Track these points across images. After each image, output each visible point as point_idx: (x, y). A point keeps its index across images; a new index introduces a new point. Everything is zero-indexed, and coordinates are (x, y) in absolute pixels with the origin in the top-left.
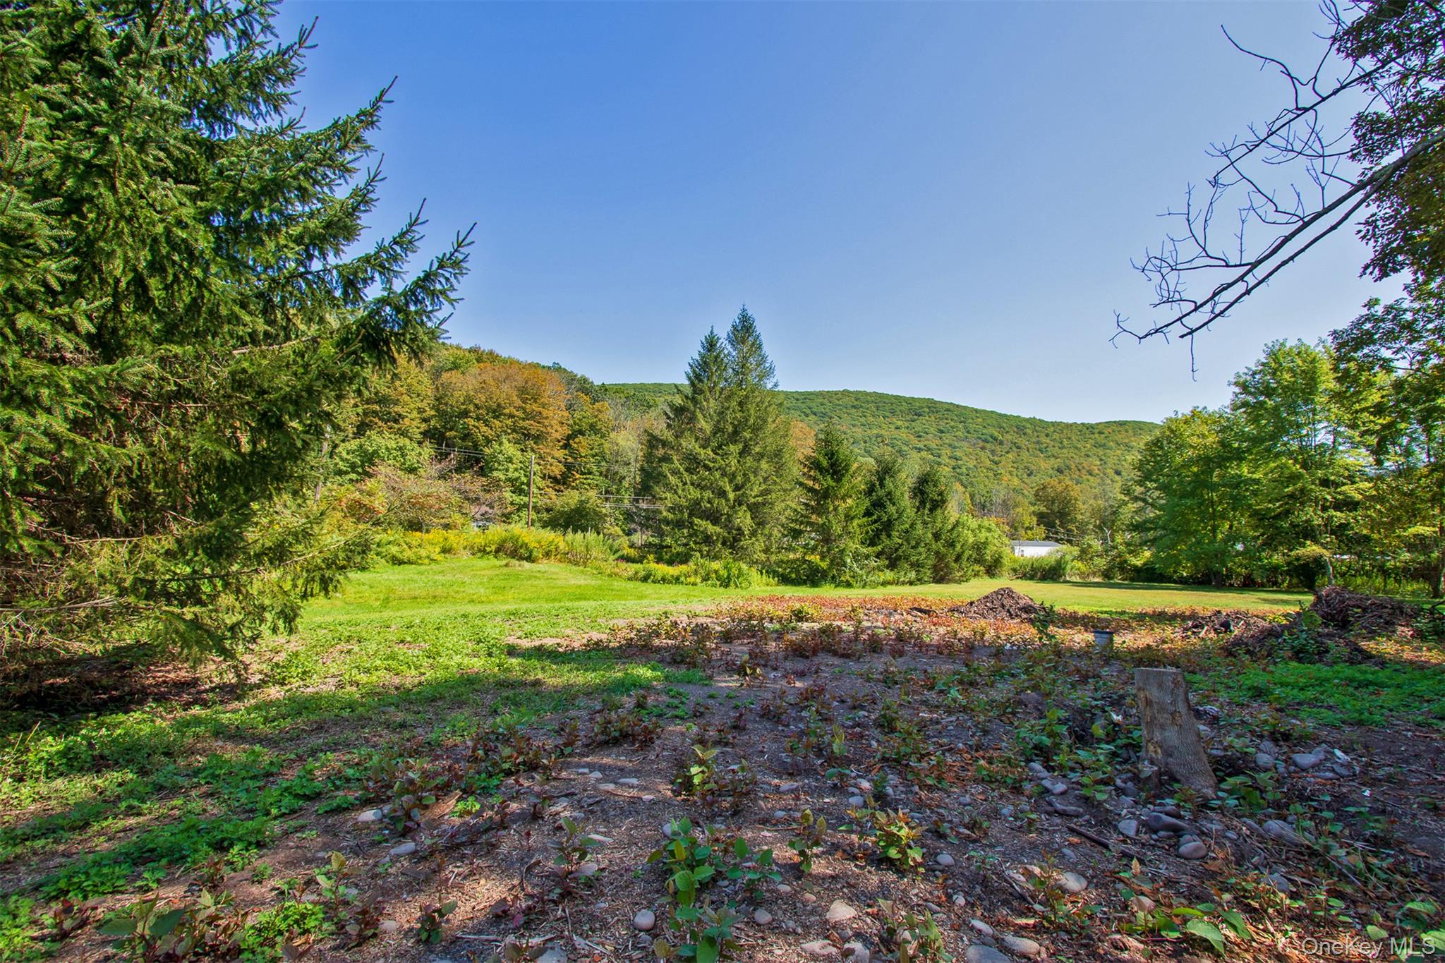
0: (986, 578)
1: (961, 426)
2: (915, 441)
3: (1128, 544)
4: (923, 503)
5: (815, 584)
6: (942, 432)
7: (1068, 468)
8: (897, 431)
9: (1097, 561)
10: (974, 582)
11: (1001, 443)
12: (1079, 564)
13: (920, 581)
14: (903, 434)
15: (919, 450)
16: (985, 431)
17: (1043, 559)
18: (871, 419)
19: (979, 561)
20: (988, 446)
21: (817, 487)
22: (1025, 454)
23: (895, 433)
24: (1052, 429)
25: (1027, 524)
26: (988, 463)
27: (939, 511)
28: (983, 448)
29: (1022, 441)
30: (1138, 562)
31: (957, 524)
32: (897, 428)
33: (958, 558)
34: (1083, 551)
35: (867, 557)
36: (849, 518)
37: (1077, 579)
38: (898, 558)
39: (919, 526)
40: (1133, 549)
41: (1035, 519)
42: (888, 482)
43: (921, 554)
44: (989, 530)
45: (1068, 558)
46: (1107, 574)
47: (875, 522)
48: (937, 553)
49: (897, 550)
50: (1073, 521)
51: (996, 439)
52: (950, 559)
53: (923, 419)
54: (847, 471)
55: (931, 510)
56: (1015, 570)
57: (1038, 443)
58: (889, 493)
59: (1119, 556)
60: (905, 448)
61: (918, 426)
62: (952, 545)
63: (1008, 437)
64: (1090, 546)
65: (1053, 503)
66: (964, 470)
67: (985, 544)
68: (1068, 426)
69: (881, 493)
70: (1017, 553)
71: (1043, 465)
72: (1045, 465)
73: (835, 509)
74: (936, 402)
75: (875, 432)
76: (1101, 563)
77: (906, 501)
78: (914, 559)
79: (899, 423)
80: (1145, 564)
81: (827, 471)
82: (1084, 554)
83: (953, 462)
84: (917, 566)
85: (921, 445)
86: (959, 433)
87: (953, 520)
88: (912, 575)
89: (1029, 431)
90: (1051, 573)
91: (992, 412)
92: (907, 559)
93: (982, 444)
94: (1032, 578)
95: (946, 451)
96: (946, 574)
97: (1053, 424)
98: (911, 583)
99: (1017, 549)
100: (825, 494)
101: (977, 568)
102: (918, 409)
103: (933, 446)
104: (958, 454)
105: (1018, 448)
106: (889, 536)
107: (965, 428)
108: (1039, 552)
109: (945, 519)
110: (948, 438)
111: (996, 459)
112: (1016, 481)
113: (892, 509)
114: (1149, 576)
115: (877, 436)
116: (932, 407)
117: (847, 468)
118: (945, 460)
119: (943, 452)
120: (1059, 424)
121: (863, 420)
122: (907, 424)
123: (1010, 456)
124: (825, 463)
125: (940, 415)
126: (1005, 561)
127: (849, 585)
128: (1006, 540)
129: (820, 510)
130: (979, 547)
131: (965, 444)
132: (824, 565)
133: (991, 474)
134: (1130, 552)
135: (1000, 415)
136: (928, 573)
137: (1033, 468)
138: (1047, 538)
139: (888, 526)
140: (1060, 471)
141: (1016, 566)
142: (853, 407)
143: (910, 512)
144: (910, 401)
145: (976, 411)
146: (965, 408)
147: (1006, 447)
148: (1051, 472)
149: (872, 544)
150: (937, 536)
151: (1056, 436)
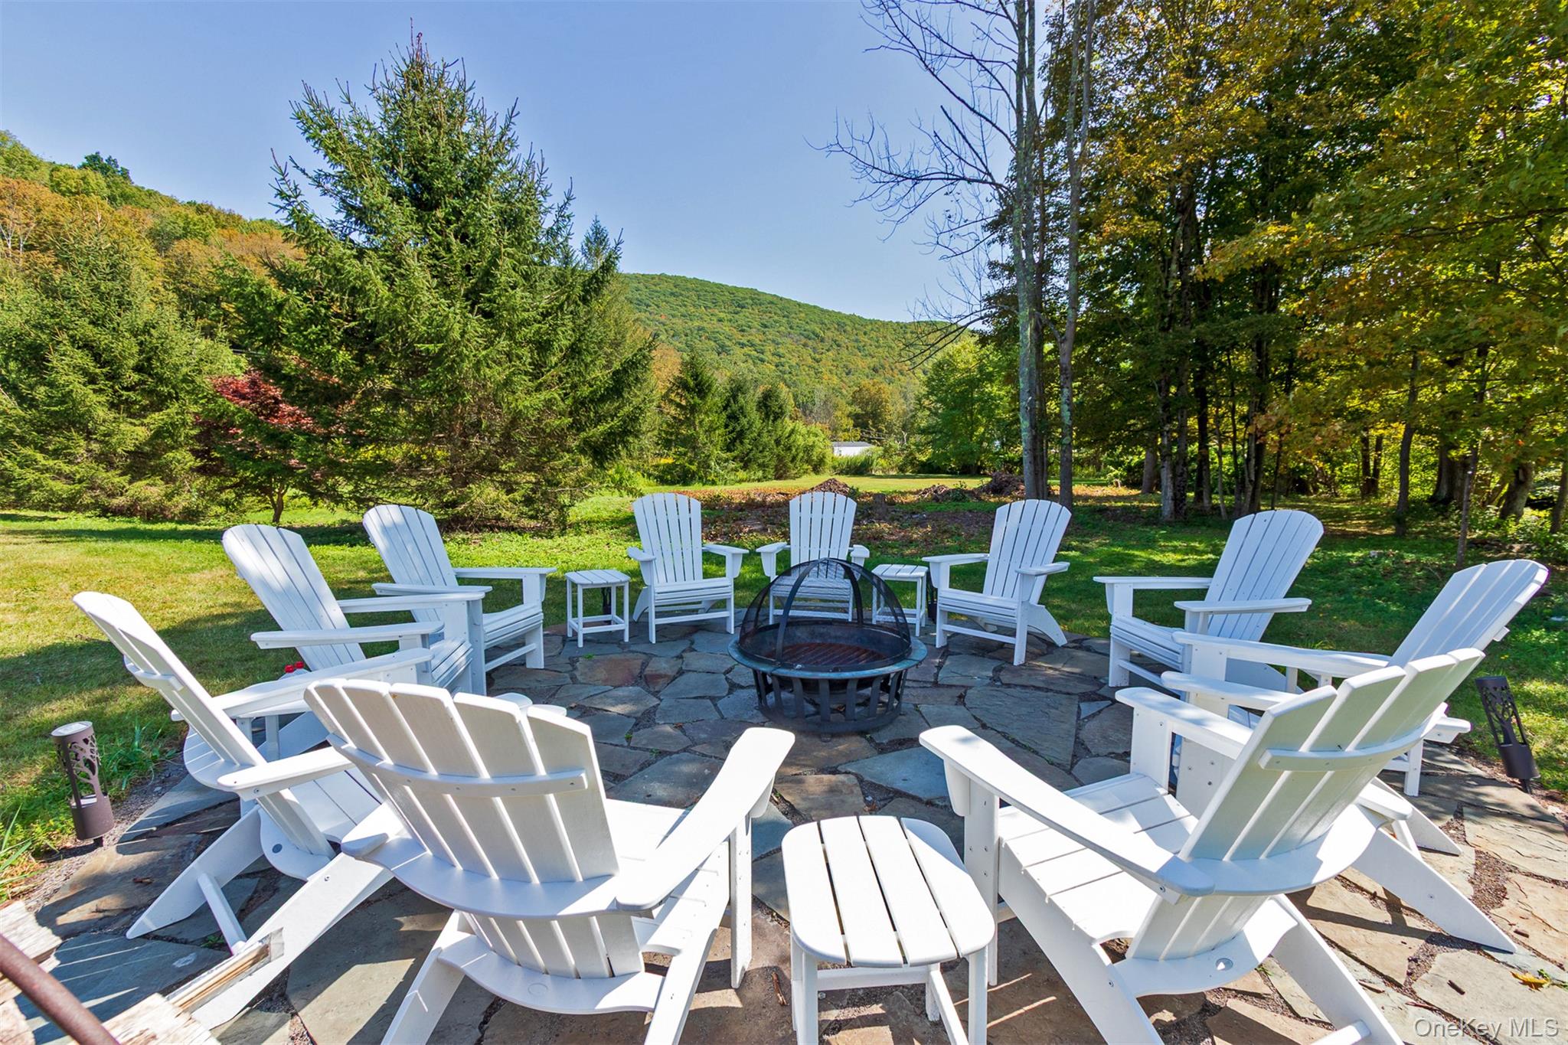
0: (812, 474)
1: (784, 320)
2: (738, 336)
3: (917, 445)
4: (767, 416)
5: (685, 483)
6: (766, 326)
7: (883, 367)
8: (718, 322)
9: (896, 458)
10: (805, 478)
11: (822, 340)
12: (882, 462)
13: (765, 478)
14: (726, 328)
15: (743, 345)
16: (808, 327)
17: (857, 458)
18: (693, 309)
19: (808, 462)
20: (810, 343)
21: (684, 403)
22: (844, 352)
23: (717, 326)
24: (870, 327)
25: (845, 427)
26: (810, 360)
27: (779, 421)
28: (805, 345)
29: (842, 339)
30: (923, 458)
31: (793, 431)
32: (720, 320)
33: (794, 459)
34: (886, 451)
35: (727, 461)
36: (711, 430)
37: (880, 473)
38: (750, 460)
39: (765, 435)
40: (920, 447)
41: (851, 422)
42: (741, 398)
43: (767, 457)
44: (816, 436)
45: (875, 456)
46: (902, 469)
47: (732, 432)
48: (778, 456)
49: (747, 454)
50: (883, 421)
51: (817, 336)
52: (787, 460)
53: (746, 312)
54: (710, 390)
55: (773, 421)
56: (834, 468)
57: (857, 341)
58: (741, 408)
59: (911, 454)
60: (728, 343)
61: (741, 319)
62: (789, 449)
63: (829, 334)
64: (891, 446)
65: (867, 404)
66: (787, 368)
67: (813, 446)
68: (885, 324)
69: (735, 407)
70: (836, 454)
71: (860, 363)
72: (862, 363)
73: (701, 422)
74: (759, 294)
75: (696, 324)
76: (898, 459)
77: (755, 416)
78: (761, 461)
79: (722, 315)
80: (928, 460)
81: (693, 390)
82: (887, 453)
83: (776, 360)
84: (763, 466)
85: (744, 340)
86: (782, 329)
87: (789, 429)
88: (760, 474)
89: (849, 329)
90: (861, 469)
91: (815, 307)
92: (755, 461)
93: (804, 340)
94: (847, 474)
95: (770, 348)
96: (785, 472)
97: (872, 322)
98: (759, 480)
99: (836, 449)
100: (693, 409)
101: (806, 466)
102: (741, 300)
103: (757, 341)
104: (781, 351)
105: (838, 346)
106: (742, 443)
107: (789, 323)
108: (853, 451)
109: (783, 428)
110: (771, 333)
111: (818, 357)
112: (835, 380)
113: (744, 421)
114: (928, 469)
115: (700, 329)
116: (755, 298)
117: (710, 387)
118: (768, 356)
119: (767, 348)
120: (875, 322)
121: (683, 310)
122: (730, 317)
123: (830, 353)
124: (692, 383)
125: (763, 308)
126: (828, 460)
127: (714, 483)
128: (828, 442)
129: (688, 422)
130: (808, 450)
131: (789, 340)
132: (694, 468)
133: (812, 372)
134: (919, 451)
135: (822, 310)
136: (771, 471)
137: (851, 366)
138: (862, 439)
139: (741, 435)
140: (875, 370)
141: (836, 464)
142: (672, 294)
143: (758, 424)
144: (733, 291)
145: (799, 305)
146: (789, 301)
147: (826, 345)
148: (867, 371)
149: (729, 450)
150: (778, 442)
151: (873, 335)
